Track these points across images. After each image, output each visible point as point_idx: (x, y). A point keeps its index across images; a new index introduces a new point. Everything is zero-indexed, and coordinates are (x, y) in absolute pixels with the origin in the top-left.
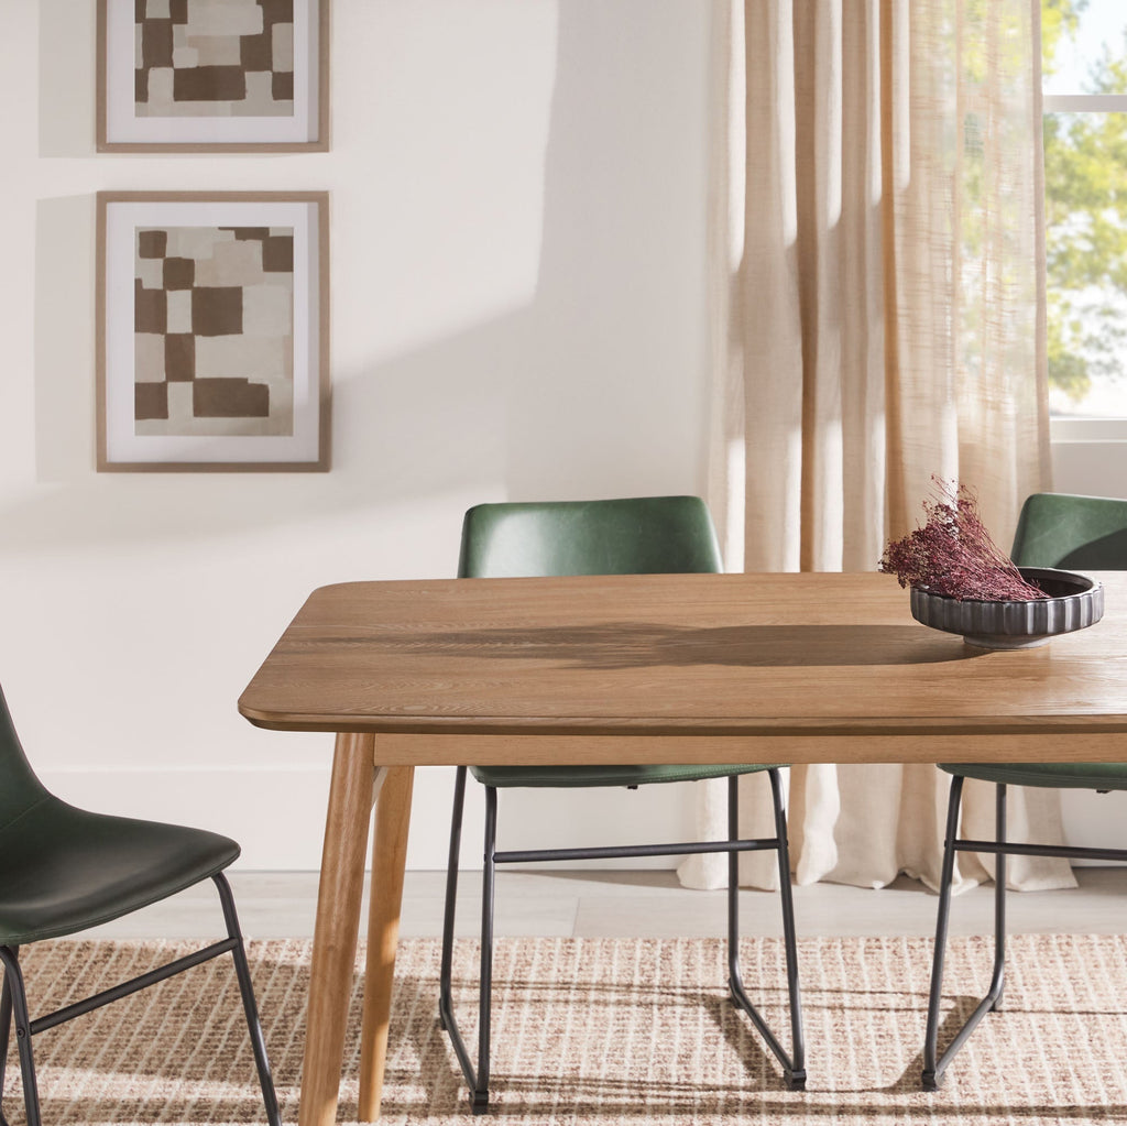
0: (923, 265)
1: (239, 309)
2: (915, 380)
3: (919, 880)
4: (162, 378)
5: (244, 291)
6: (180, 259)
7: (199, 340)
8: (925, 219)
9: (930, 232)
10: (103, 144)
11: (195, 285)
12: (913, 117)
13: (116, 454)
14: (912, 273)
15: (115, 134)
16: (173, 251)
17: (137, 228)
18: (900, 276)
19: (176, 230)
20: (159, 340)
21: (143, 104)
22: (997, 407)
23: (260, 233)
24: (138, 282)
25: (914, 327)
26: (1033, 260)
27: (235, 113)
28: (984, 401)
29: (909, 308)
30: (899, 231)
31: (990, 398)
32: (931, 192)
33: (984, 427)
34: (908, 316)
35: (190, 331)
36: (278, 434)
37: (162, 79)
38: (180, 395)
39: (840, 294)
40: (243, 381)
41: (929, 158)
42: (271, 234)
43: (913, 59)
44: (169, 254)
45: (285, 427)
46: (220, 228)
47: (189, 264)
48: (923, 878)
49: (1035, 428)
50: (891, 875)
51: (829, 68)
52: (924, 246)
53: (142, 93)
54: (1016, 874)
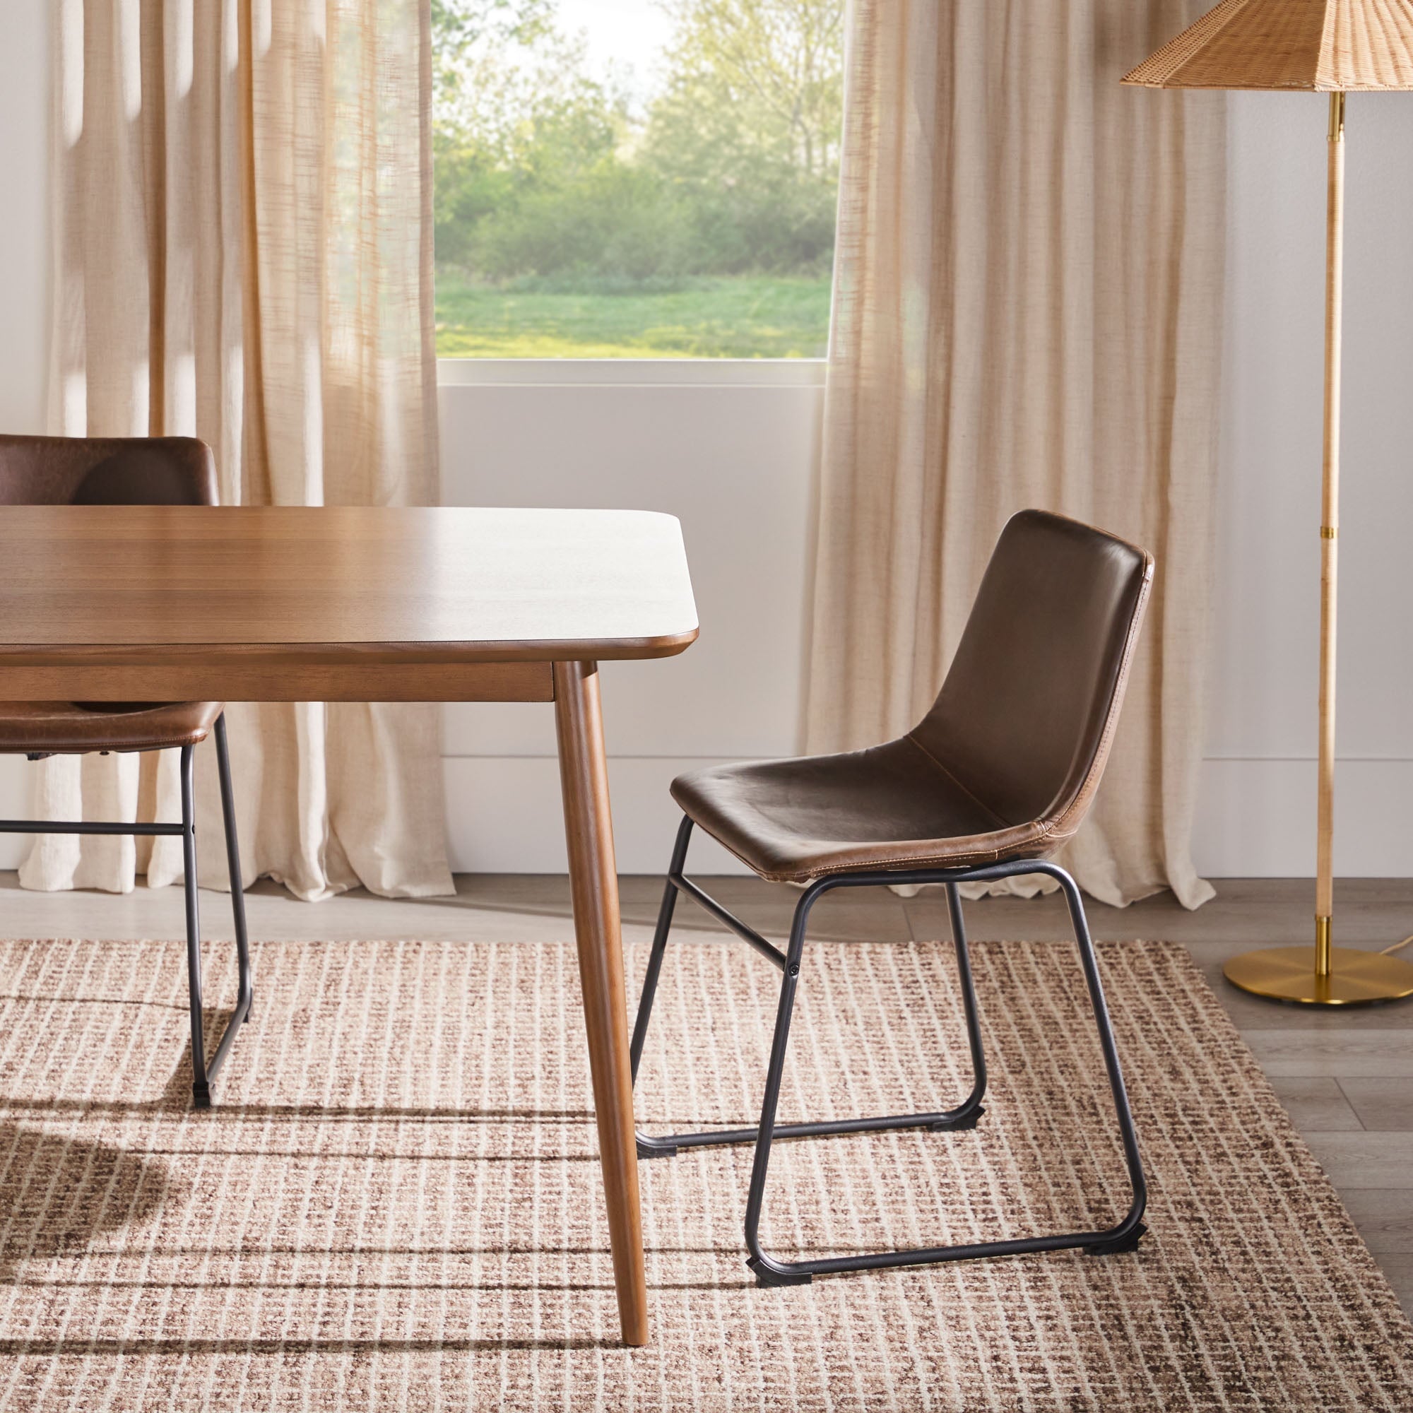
0: (286, 176)
2: (276, 310)
3: (283, 885)
8: (289, 118)
9: (294, 135)
14: (275, 184)
18: (261, 185)
22: (375, 342)
25: (275, 246)
26: (417, 169)
28: (360, 336)
29: (270, 225)
30: (258, 133)
31: (366, 333)
32: (295, 86)
33: (361, 366)
34: (268, 234)
39: (191, 206)
41: (294, 46)
48: (287, 882)
49: (419, 368)
52: (287, 153)
54: (388, 879)
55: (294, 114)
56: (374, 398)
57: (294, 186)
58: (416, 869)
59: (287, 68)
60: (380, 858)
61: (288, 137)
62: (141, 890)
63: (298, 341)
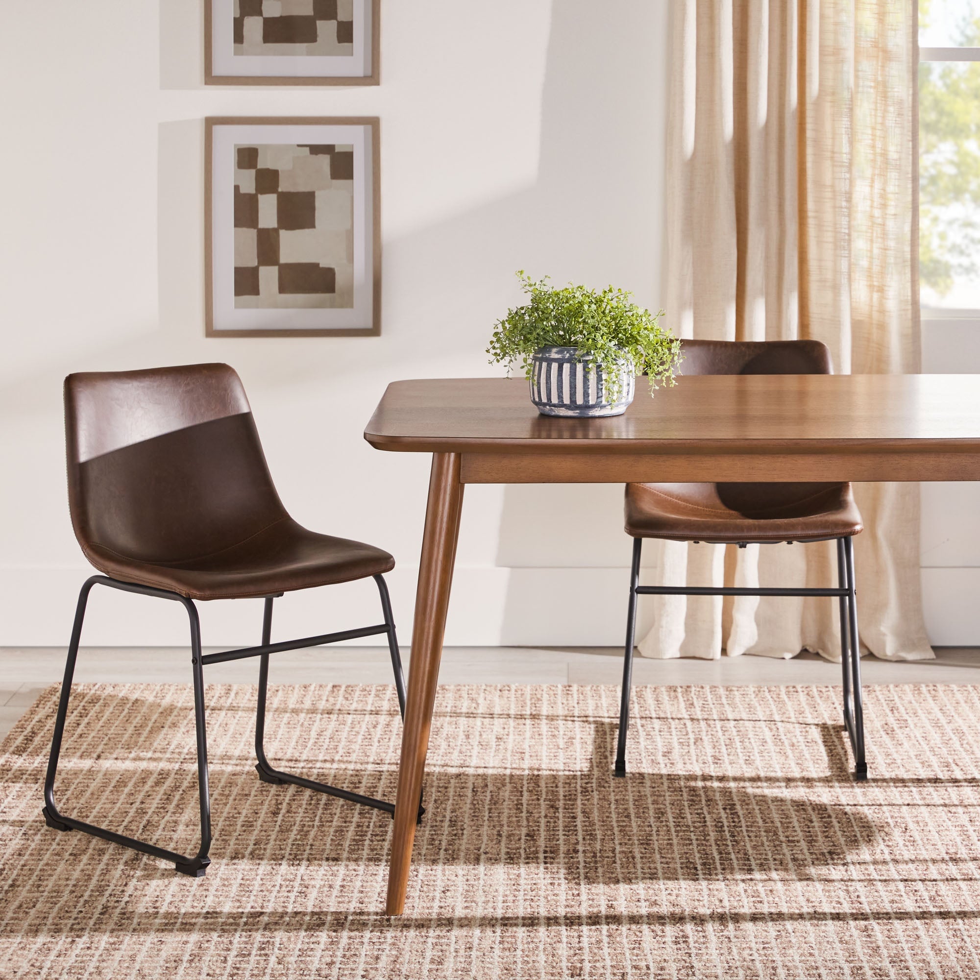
0: (828, 179)
1: (313, 209)
2: (820, 268)
3: (818, 654)
4: (255, 263)
5: (316, 194)
6: (268, 170)
7: (283, 233)
8: (829, 142)
9: (833, 152)
10: (211, 78)
11: (280, 190)
12: (822, 62)
13: (220, 323)
14: (819, 185)
15: (219, 70)
16: (264, 162)
17: (235, 145)
18: (810, 186)
19: (266, 147)
20: (253, 233)
21: (239, 45)
22: (881, 290)
23: (328, 149)
24: (237, 188)
25: (820, 226)
26: (910, 176)
27: (310, 53)
28: (872, 286)
29: (816, 211)
30: (810, 151)
31: (876, 283)
32: (834, 120)
33: (872, 306)
34: (815, 217)
35: (276, 226)
36: (341, 306)
37: (254, 26)
38: (269, 276)
39: (765, 200)
40: (315, 266)
41: (833, 94)
42: (336, 151)
43: (822, 17)
44: (260, 166)
45: (347, 302)
46: (299, 146)
47: (275, 173)
48: (821, 652)
49: (910, 307)
50: (798, 650)
51: (760, 21)
52: (828, 164)
53: (239, 37)
54: (890, 648)
55: (833, 138)
56: (882, 327)
57: (833, 186)
58: (907, 641)
59: (828, 109)
60: (884, 635)
61: (828, 154)
62: (725, 658)
63: (836, 288)
